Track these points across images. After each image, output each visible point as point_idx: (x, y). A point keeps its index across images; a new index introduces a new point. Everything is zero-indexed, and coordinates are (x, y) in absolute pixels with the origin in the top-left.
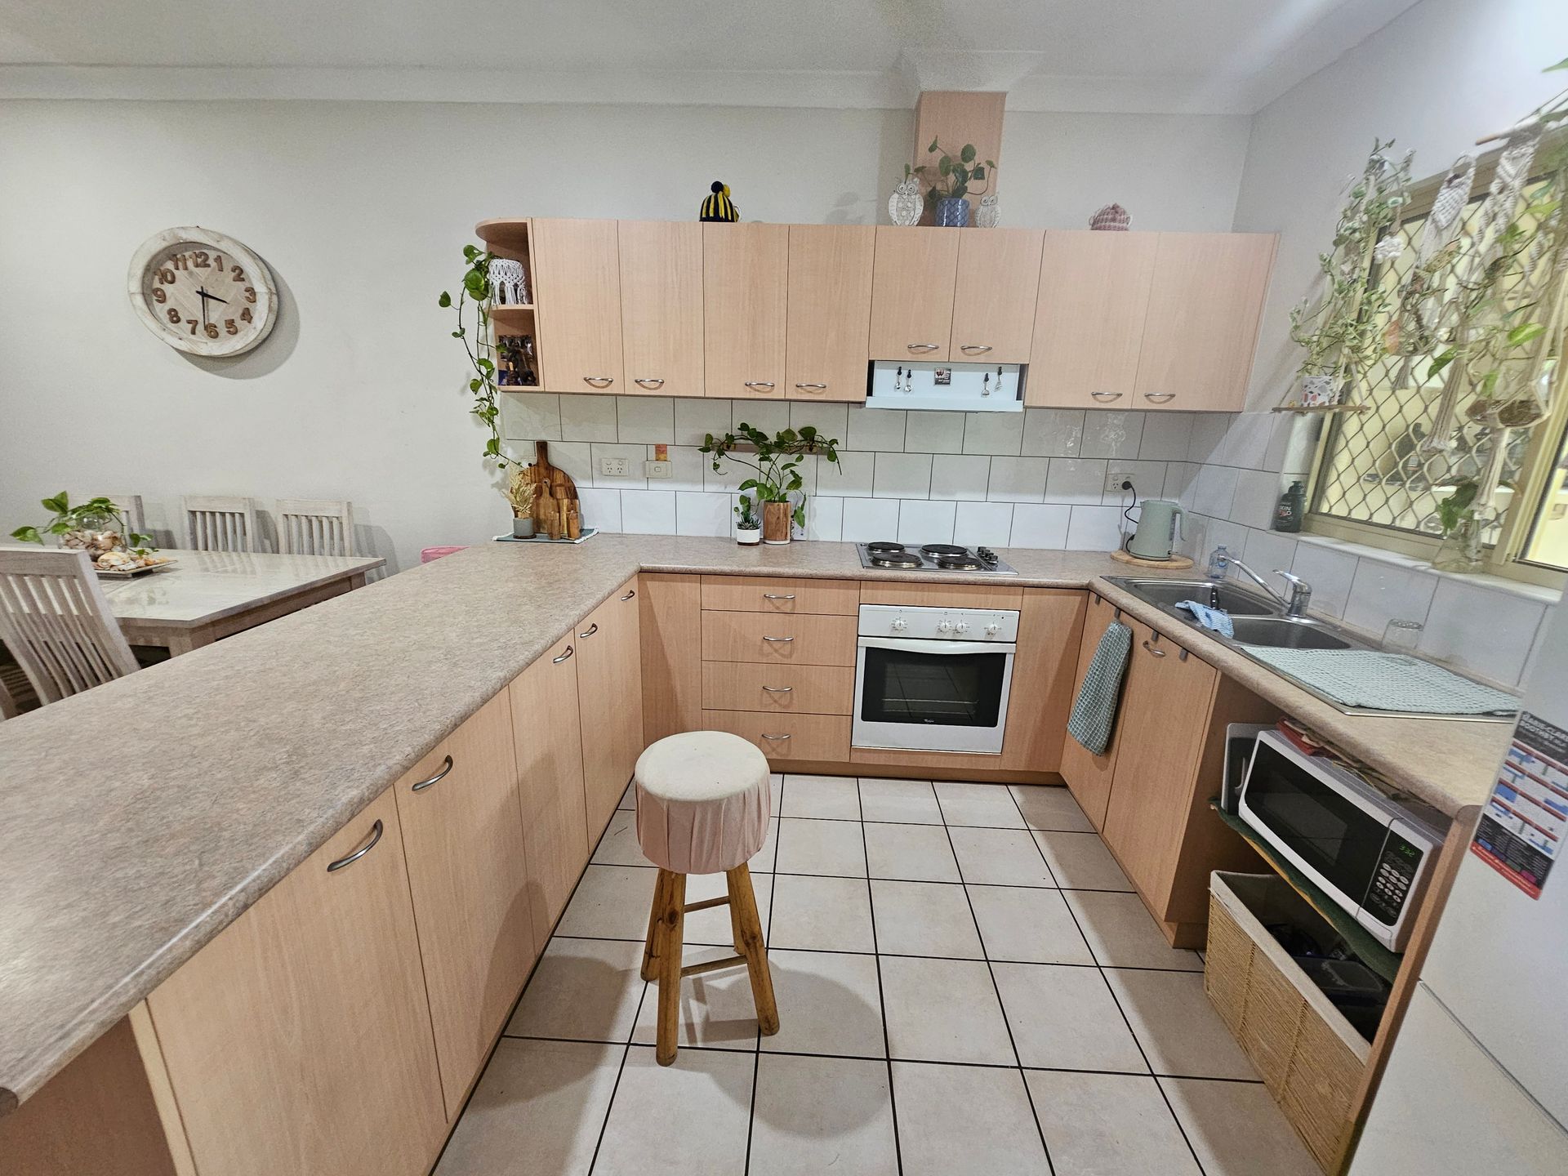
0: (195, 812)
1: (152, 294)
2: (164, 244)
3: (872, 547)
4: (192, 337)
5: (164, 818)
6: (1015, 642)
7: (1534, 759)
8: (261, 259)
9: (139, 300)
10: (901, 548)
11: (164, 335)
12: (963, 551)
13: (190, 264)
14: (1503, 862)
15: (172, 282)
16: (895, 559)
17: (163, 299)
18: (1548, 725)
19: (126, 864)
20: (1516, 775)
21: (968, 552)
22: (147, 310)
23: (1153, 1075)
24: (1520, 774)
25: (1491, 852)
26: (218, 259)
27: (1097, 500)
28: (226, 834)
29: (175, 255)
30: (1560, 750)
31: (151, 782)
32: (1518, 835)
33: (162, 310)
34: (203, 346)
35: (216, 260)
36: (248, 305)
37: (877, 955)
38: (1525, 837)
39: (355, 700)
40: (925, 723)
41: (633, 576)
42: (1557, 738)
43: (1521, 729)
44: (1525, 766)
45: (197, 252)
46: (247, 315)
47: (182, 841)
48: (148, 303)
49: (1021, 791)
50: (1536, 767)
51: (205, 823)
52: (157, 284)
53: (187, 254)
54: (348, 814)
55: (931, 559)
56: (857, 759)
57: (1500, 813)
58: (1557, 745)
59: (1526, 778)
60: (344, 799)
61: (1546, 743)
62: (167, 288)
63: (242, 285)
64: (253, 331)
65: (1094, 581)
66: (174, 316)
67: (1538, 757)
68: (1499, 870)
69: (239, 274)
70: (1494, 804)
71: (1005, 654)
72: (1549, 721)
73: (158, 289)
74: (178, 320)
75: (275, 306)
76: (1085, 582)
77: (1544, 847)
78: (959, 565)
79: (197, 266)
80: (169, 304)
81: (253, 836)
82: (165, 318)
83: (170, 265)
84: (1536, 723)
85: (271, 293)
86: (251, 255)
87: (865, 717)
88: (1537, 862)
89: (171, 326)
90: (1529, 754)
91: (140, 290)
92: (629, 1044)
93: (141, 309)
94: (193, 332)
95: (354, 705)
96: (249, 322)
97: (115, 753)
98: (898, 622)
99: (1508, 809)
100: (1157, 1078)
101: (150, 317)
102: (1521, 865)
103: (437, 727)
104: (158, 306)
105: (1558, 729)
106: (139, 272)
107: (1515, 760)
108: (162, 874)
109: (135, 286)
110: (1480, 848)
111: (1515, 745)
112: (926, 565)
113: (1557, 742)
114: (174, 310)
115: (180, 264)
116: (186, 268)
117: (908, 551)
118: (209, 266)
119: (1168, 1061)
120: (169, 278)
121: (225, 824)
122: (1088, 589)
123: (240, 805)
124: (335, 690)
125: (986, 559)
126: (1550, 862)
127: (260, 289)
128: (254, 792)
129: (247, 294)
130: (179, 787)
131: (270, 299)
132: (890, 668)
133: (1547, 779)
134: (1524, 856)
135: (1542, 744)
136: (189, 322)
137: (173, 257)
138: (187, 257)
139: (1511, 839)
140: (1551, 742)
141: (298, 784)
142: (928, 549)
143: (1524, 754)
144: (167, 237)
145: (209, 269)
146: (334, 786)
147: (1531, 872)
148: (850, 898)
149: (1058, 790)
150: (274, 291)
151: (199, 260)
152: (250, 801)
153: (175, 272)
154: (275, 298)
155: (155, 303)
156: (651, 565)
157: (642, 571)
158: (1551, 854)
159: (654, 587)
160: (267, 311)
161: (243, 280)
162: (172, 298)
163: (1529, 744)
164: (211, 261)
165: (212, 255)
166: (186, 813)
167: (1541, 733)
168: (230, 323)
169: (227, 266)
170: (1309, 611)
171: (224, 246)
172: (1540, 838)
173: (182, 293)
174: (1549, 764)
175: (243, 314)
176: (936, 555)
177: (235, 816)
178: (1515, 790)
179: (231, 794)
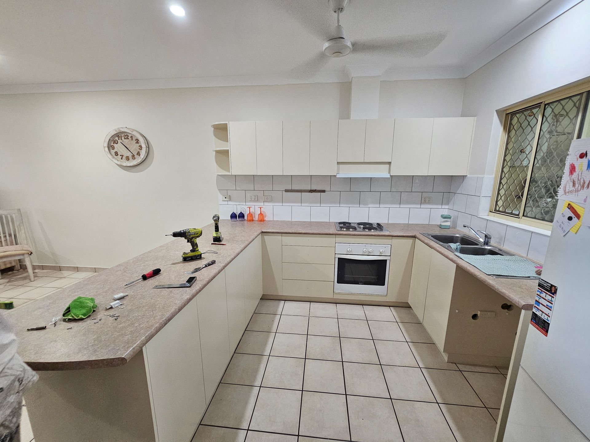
0: (147, 301)
1: (110, 147)
2: (116, 132)
3: (340, 223)
4: (121, 160)
5: (139, 302)
6: (390, 256)
7: (543, 292)
8: (144, 137)
9: (107, 149)
10: (350, 223)
11: (113, 159)
12: (371, 224)
13: (123, 138)
14: (538, 326)
15: (117, 143)
16: (348, 228)
17: (113, 148)
18: (545, 282)
19: (134, 313)
20: (539, 298)
21: (373, 225)
22: (109, 152)
23: (437, 403)
24: (540, 297)
25: (535, 323)
26: (132, 137)
27: (419, 206)
28: (157, 306)
29: (119, 136)
30: (549, 289)
31: (133, 293)
32: (541, 317)
33: (113, 152)
34: (124, 163)
35: (131, 137)
36: (139, 151)
37: (342, 362)
38: (543, 317)
39: (182, 272)
40: (360, 284)
41: (259, 234)
42: (548, 285)
43: (540, 284)
44: (541, 295)
45: (125, 135)
46: (139, 154)
47: (146, 308)
48: (109, 150)
49: (395, 309)
50: (543, 295)
51: (151, 304)
52: (112, 144)
53: (122, 135)
54: (187, 302)
55: (360, 228)
56: (336, 297)
57: (537, 311)
58: (548, 288)
59: (542, 298)
60: (186, 298)
61: (545, 287)
62: (115, 145)
63: (138, 145)
64: (140, 159)
65: (416, 234)
66: (116, 154)
67: (544, 292)
68: (538, 329)
69: (137, 141)
70: (535, 308)
71: (387, 260)
72: (546, 281)
73: (113, 146)
74: (118, 155)
75: (147, 151)
76: (414, 234)
77: (547, 320)
78: (370, 229)
79: (125, 139)
80: (115, 150)
81: (164, 307)
82: (114, 154)
83: (117, 138)
84: (543, 281)
85: (147, 147)
86: (142, 136)
87: (338, 282)
88: (546, 324)
89: (115, 157)
90: (542, 291)
91: (107, 146)
92: (260, 387)
93: (107, 152)
94: (122, 159)
95: (182, 273)
96: (139, 156)
97: (121, 286)
98: (349, 249)
99: (538, 309)
100: (439, 404)
101: (109, 154)
102: (542, 326)
103: (207, 280)
104: (112, 151)
105: (548, 283)
106: (107, 140)
107: (539, 293)
108: (144, 315)
109: (106, 145)
110: (533, 322)
111: (538, 289)
112: (358, 229)
113: (548, 286)
114: (117, 152)
115: (120, 138)
116: (121, 139)
117: (352, 225)
118: (129, 139)
119: (443, 399)
120: (116, 142)
121: (156, 304)
122: (415, 237)
123: (158, 299)
124: (176, 269)
125: (379, 227)
126: (549, 324)
127: (144, 146)
128: (161, 296)
129: (139, 147)
130: (141, 295)
131: (146, 149)
132: (347, 265)
133: (546, 298)
134: (543, 323)
135: (544, 288)
136: (121, 155)
137: (118, 136)
138: (122, 136)
139: (540, 318)
140: (547, 287)
141: (172, 294)
142: (359, 224)
143: (541, 291)
144: (117, 130)
145: (128, 140)
146: (182, 295)
147: (545, 328)
148: (333, 343)
149: (408, 309)
150: (148, 147)
151: (126, 137)
152: (161, 299)
153: (118, 140)
154: (148, 148)
155: (111, 150)
156: (265, 231)
157: (262, 232)
158: (549, 321)
159: (267, 238)
160: (145, 153)
161: (139, 143)
162: (116, 149)
163: (542, 288)
164: (129, 138)
165: (130, 136)
166: (145, 301)
167: (544, 284)
168: (133, 156)
169: (134, 139)
170: (491, 244)
171: (134, 133)
172: (546, 317)
173: (119, 147)
174: (546, 294)
175: (137, 153)
176: (362, 226)
177: (158, 302)
178: (539, 303)
179: (155, 296)
